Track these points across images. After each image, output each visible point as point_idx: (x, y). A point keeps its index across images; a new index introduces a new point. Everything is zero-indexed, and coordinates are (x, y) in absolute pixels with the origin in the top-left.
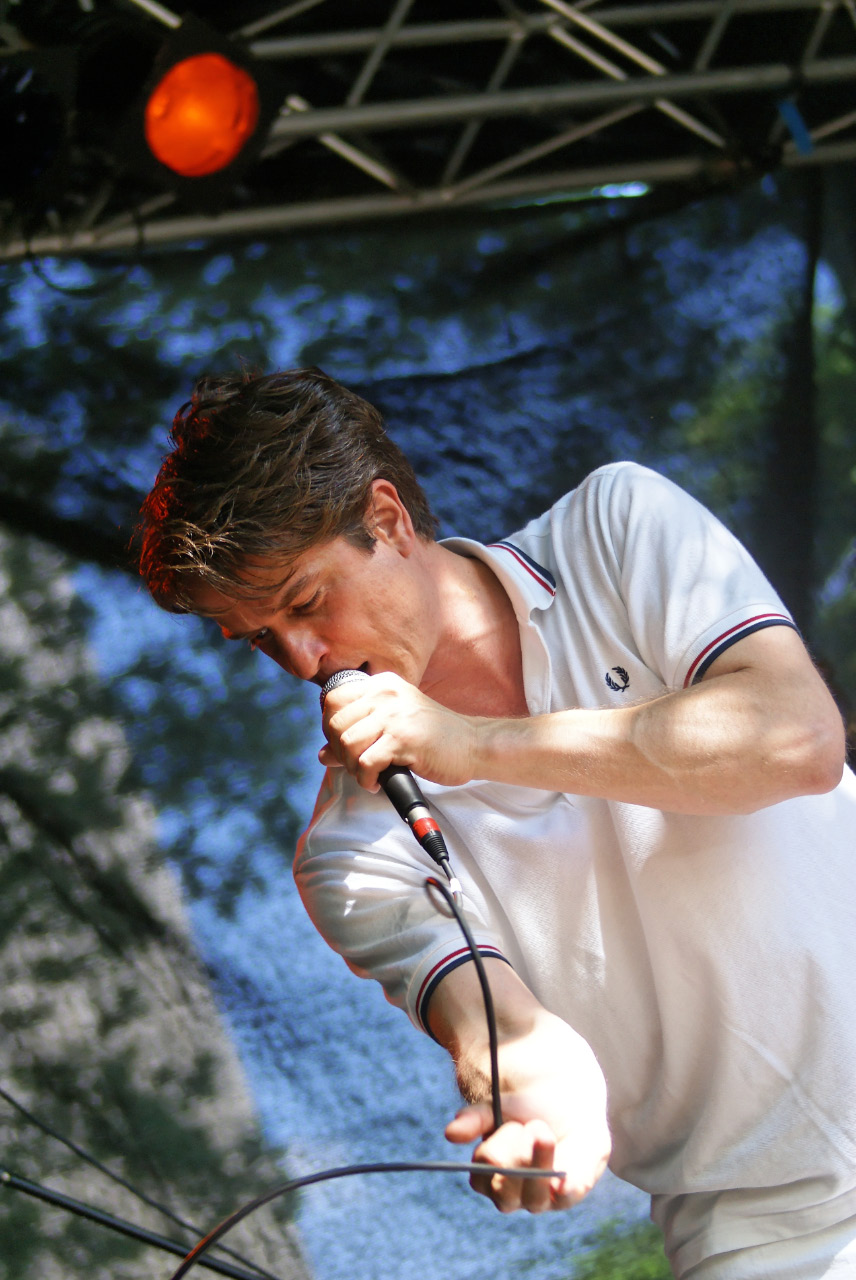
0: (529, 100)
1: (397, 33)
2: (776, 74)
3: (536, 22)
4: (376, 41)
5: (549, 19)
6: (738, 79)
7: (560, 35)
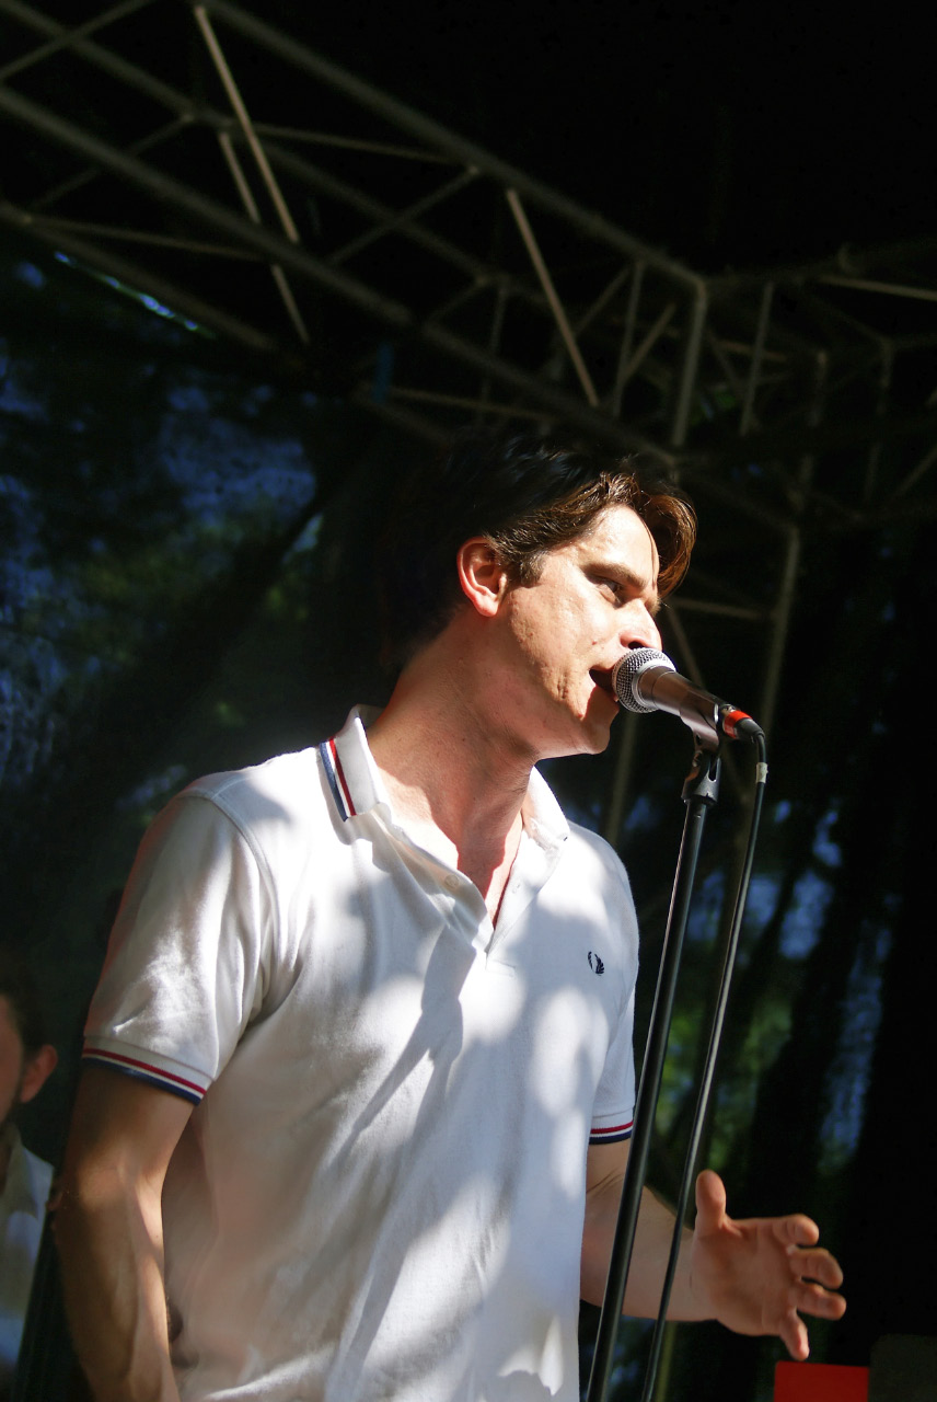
0: (158, 183)
1: (80, 41)
2: (396, 312)
3: (212, 116)
4: (58, 36)
5: (227, 122)
6: (361, 294)
7: (225, 141)
